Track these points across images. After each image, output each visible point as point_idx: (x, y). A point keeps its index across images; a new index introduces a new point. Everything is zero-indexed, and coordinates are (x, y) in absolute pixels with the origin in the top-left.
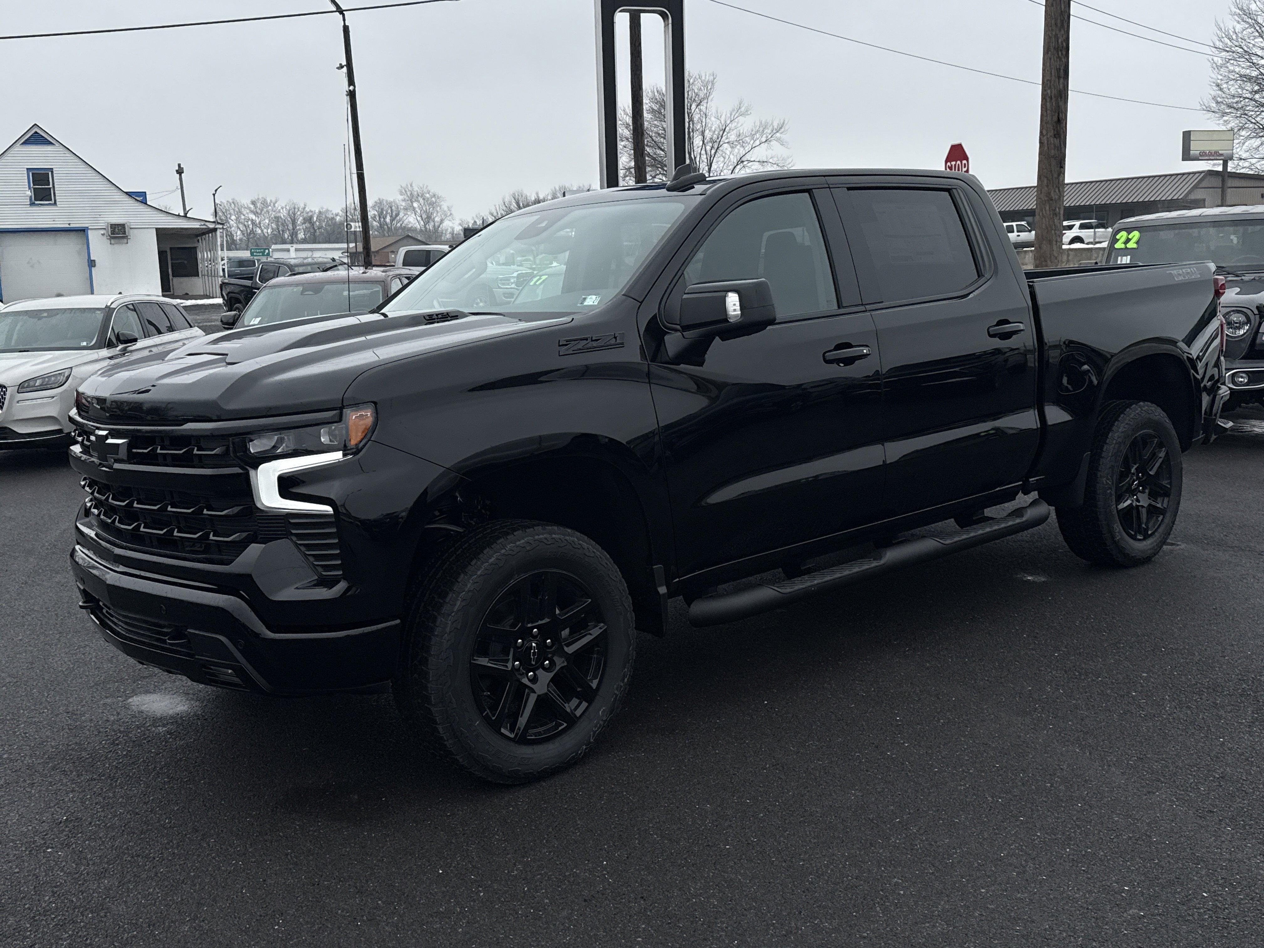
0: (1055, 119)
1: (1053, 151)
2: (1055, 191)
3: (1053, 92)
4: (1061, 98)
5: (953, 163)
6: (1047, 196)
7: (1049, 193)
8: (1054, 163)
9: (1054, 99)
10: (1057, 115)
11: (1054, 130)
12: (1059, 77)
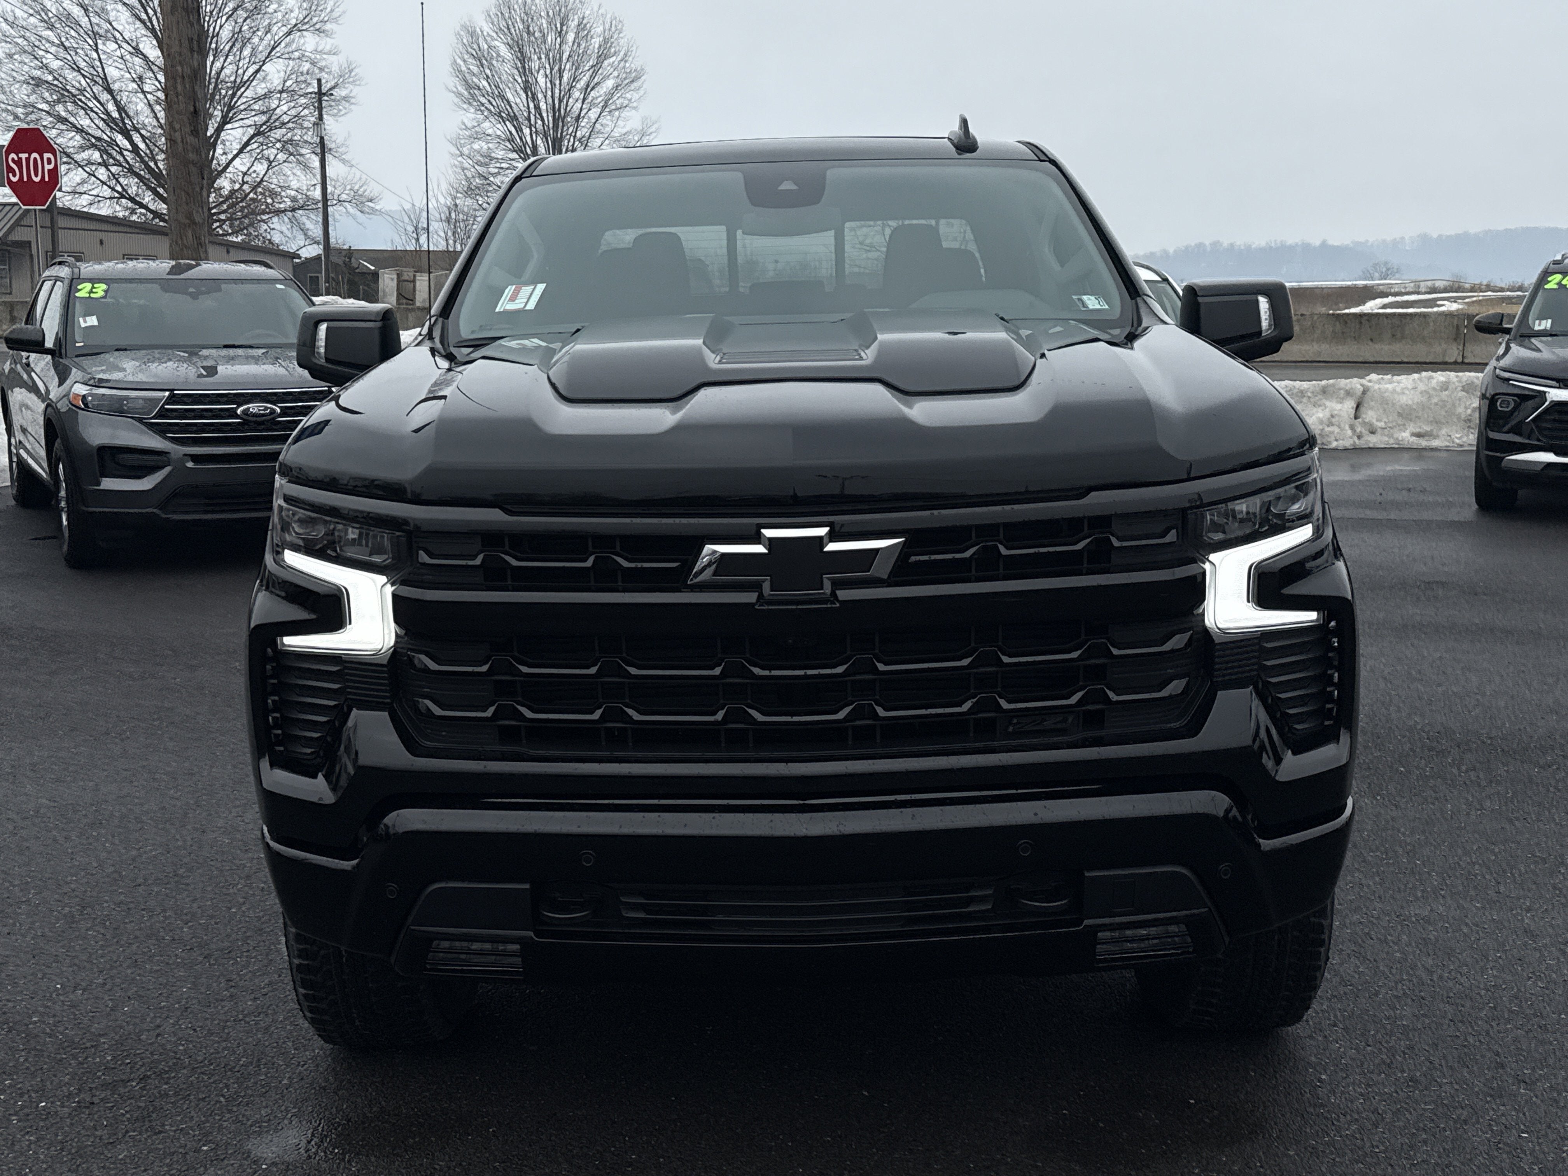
0: (192, 109)
1: (191, 155)
2: (198, 212)
3: (185, 70)
4: (196, 80)
5: (24, 156)
6: (187, 218)
7: (191, 214)
8: (194, 170)
9: (187, 80)
10: (192, 104)
11: (190, 124)
12: (192, 50)
